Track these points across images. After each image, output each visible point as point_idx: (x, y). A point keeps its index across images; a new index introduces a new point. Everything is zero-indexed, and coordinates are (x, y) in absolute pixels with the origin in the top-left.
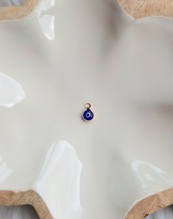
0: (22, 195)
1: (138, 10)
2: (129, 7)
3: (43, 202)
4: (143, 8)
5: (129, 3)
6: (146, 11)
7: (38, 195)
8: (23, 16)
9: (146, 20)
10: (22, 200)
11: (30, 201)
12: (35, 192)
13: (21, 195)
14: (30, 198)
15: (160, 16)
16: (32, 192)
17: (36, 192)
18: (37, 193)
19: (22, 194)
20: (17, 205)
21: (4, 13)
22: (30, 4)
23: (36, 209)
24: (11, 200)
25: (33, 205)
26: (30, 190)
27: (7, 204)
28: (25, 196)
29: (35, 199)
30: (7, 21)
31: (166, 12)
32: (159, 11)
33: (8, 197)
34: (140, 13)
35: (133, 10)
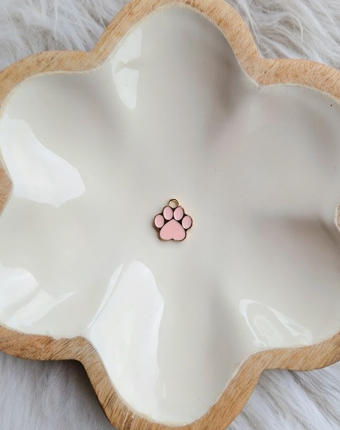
0: (66, 344)
1: (265, 73)
2: (253, 67)
3: (99, 357)
4: (273, 70)
5: (252, 62)
6: (277, 75)
7: (91, 345)
8: (89, 67)
9: (277, 88)
10: (64, 353)
12: (86, 340)
13: (63, 344)
14: (77, 350)
15: (297, 84)
16: (82, 341)
17: (88, 341)
19: (66, 342)
20: (57, 359)
21: (61, 61)
22: (101, 49)
23: (86, 369)
24: (46, 351)
25: (81, 361)
26: (78, 338)
27: (41, 358)
28: (69, 346)
29: (85, 351)
30: (65, 71)
31: (306, 79)
32: (297, 76)
33: (43, 346)
34: (267, 77)
35: (257, 72)
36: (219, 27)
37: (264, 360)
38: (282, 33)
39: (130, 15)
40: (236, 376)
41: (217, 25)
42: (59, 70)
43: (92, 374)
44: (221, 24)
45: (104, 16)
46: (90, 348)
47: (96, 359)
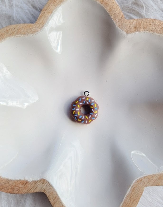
1: (129, 27)
2: (122, 24)
3: (54, 189)
4: (133, 25)
5: (121, 22)
6: (135, 28)
8: (35, 31)
9: (136, 34)
10: (35, 188)
11: (42, 189)
12: (46, 180)
13: (34, 184)
14: (42, 186)
15: (146, 32)
16: (43, 181)
18: (48, 182)
19: (35, 182)
20: (31, 193)
21: (19, 29)
22: (40, 22)
23: (48, 196)
24: (25, 189)
25: (45, 192)
26: (42, 179)
27: (22, 192)
28: (38, 184)
29: (46, 186)
30: (22, 35)
31: (151, 28)
32: (146, 27)
33: (23, 186)
34: (130, 29)
35: (125, 26)
36: (102, 5)
37: (144, 182)
38: (134, 9)
39: (54, 2)
40: (130, 192)
41: (101, 4)
42: (18, 35)
43: (51, 199)
44: (103, 3)
45: (40, 7)
46: (49, 185)
47: (53, 190)
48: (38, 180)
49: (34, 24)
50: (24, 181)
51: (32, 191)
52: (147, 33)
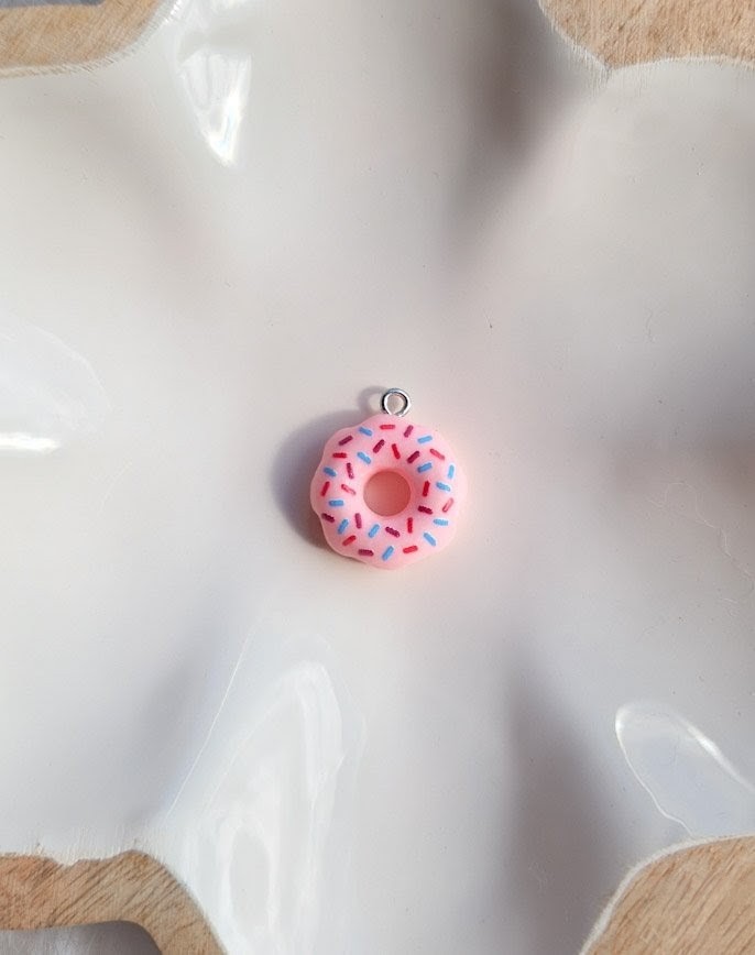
0: (94, 877)
1: (621, 28)
2: (582, 15)
3: (194, 906)
4: (643, 20)
6: (655, 34)
7: (170, 876)
8: (100, 48)
10: (91, 902)
11: (131, 905)
12: (153, 860)
13: (87, 876)
14: (131, 892)
15: (716, 57)
16: (139, 864)
17: (159, 864)
18: (162, 868)
19: (94, 870)
20: (72, 923)
23: (160, 944)
24: (39, 901)
25: (145, 925)
26: (130, 854)
27: (23, 922)
28: (106, 881)
29: (153, 893)
30: (29, 68)
31: (742, 40)
32: (714, 33)
33: (27, 888)
34: (628, 41)
35: (598, 27)
37: (684, 877)
46: (166, 884)
47: (189, 913)
48: (110, 855)
49: (99, 6)
50: (35, 860)
51: (77, 919)
52: (719, 63)
